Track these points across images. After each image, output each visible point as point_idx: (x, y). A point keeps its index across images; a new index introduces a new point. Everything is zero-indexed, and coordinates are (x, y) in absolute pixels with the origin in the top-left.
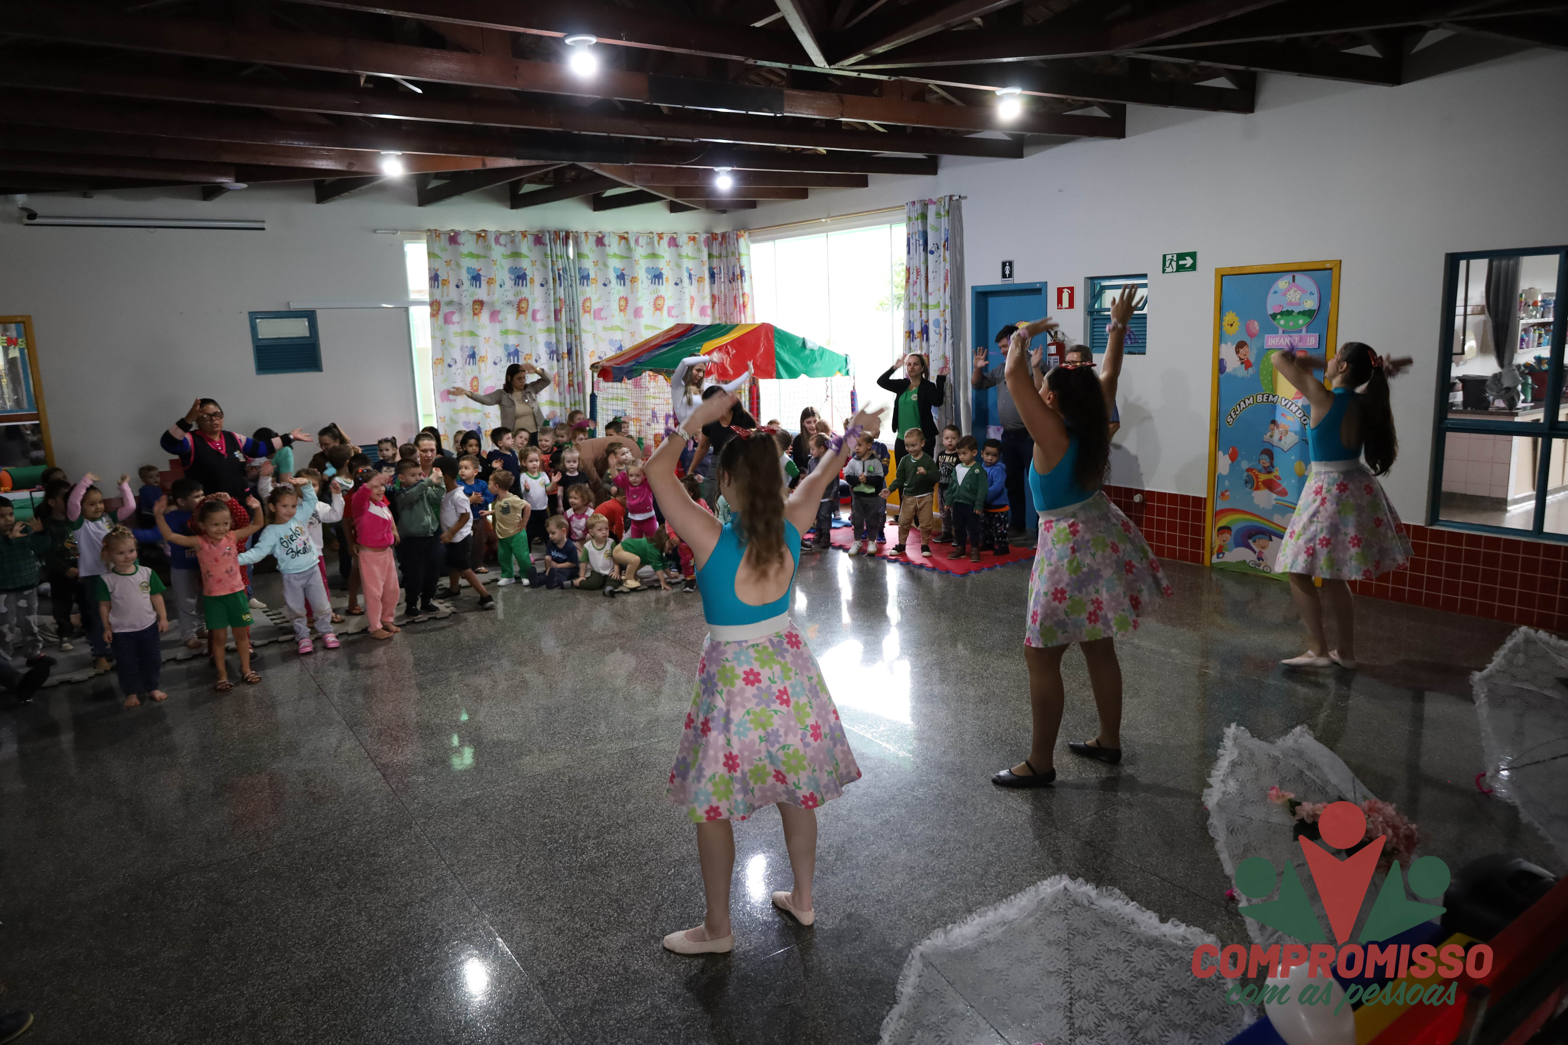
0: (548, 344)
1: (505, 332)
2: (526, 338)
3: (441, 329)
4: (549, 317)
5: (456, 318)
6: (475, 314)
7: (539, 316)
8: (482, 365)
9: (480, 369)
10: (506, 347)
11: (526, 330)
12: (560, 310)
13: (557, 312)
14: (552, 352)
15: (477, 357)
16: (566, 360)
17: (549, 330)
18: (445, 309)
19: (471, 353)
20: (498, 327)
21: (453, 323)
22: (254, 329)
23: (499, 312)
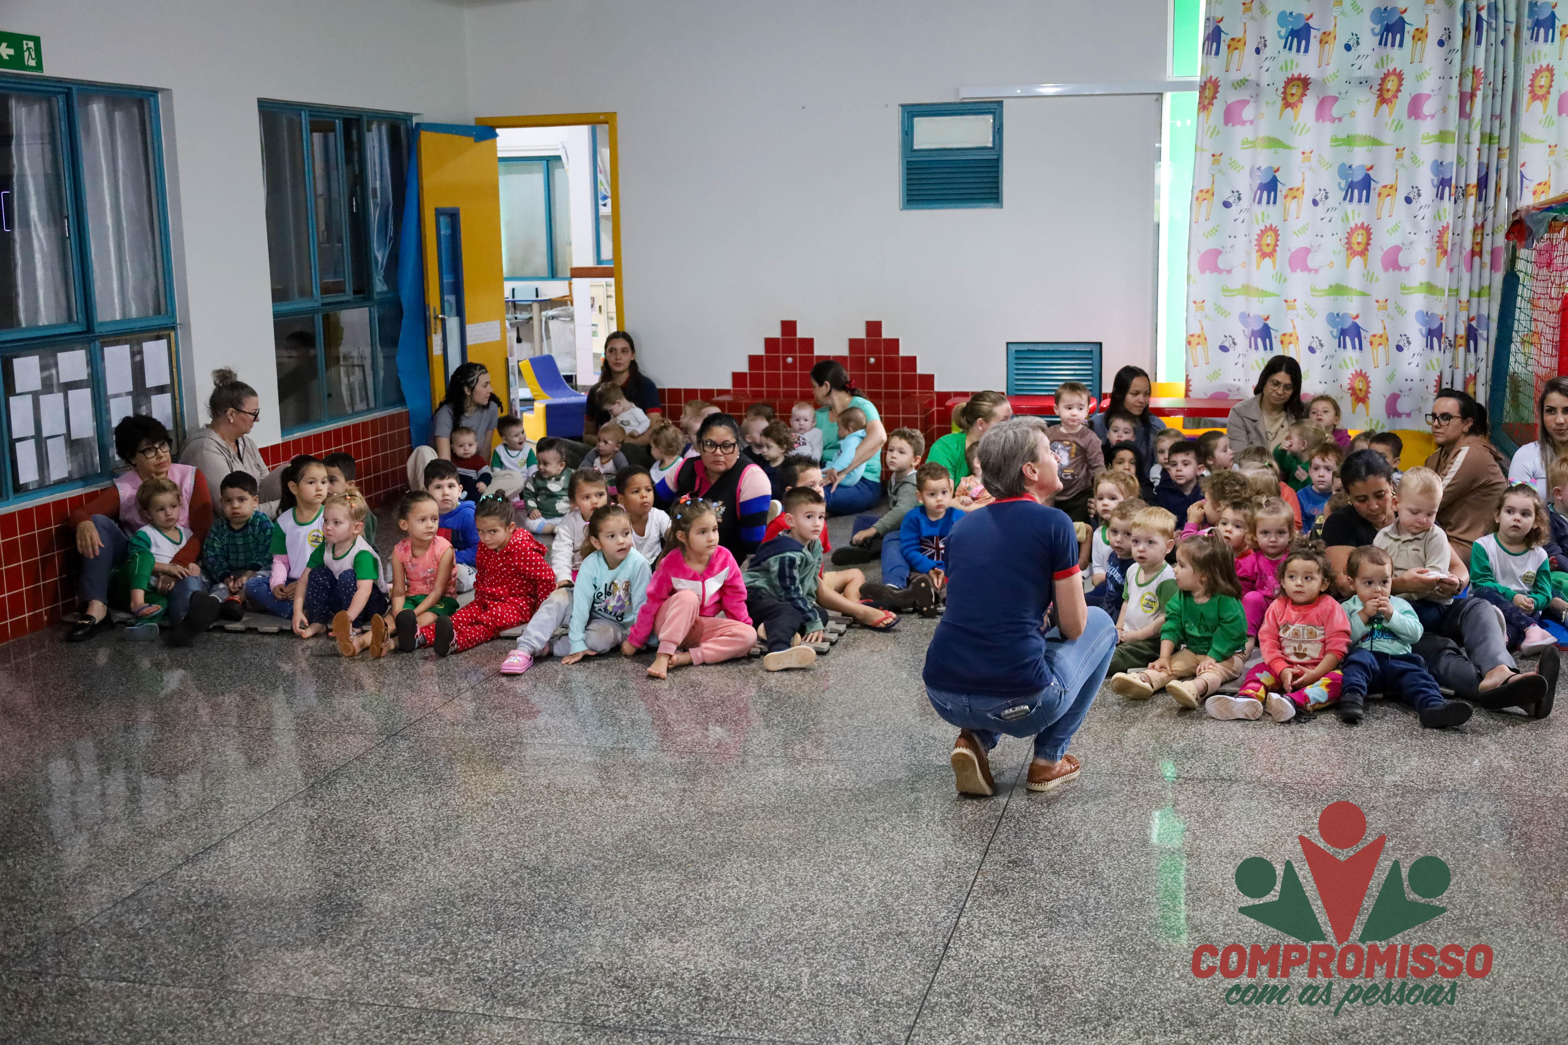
0: (1439, 166)
1: (1349, 141)
2: (1387, 154)
3: (1215, 132)
4: (1444, 109)
5: (1248, 113)
6: (1287, 105)
7: (1428, 108)
8: (1292, 205)
9: (1285, 211)
10: (1345, 170)
11: (1388, 136)
12: (1473, 96)
13: (1466, 98)
14: (1444, 183)
15: (1282, 189)
16: (1472, 200)
17: (1443, 137)
18: (1227, 96)
19: (1266, 180)
20: (1329, 128)
21: (1243, 123)
22: (908, 133)
23: (1335, 99)
